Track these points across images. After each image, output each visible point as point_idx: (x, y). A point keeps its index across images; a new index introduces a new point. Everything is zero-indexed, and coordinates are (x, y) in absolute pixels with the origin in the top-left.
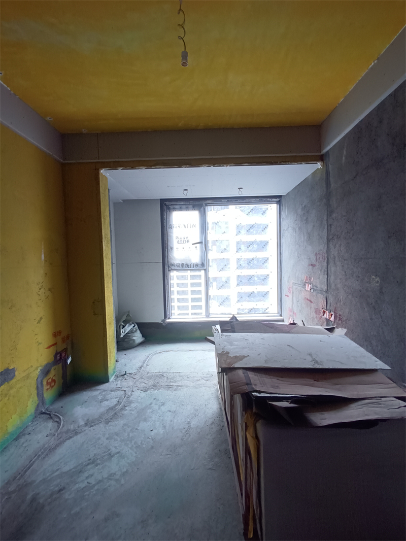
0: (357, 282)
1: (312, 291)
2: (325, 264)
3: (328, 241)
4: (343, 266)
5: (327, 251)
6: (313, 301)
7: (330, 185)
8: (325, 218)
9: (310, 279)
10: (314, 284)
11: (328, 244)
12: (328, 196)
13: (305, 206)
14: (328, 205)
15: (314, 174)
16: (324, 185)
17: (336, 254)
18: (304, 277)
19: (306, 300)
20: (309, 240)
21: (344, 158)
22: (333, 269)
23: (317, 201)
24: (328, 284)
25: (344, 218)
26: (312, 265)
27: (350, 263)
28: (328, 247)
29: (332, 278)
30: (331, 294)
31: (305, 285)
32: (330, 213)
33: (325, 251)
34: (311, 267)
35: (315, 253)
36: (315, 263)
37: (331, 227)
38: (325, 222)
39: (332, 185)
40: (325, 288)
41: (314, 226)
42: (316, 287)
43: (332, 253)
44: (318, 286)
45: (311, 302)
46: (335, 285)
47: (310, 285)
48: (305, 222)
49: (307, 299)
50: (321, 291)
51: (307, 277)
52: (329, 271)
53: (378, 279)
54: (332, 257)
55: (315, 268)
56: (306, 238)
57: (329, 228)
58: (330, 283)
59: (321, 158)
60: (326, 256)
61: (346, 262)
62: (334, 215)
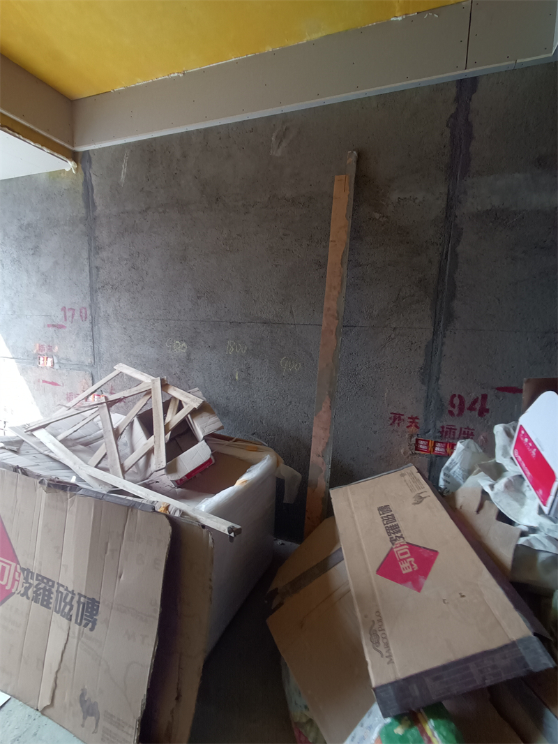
0: (151, 349)
1: (56, 366)
2: (87, 324)
3: (93, 291)
4: (125, 328)
5: (90, 306)
6: (59, 383)
7: (94, 206)
8: (85, 254)
9: (50, 348)
10: (61, 355)
11: (92, 295)
12: (90, 220)
13: (29, 225)
14: (91, 236)
15: (54, 176)
16: (81, 202)
17: (110, 311)
18: (33, 347)
19: (41, 383)
20: (43, 284)
21: (123, 177)
22: (104, 332)
23: (62, 223)
24: (96, 354)
25: (125, 262)
26: (54, 326)
27: (138, 325)
28: (92, 299)
29: (103, 346)
30: (102, 368)
31: (37, 357)
32: (95, 248)
33: (86, 304)
34: (52, 329)
35: (60, 307)
36: (61, 323)
37: (98, 270)
38: (86, 262)
39: (99, 208)
40: (89, 360)
41: (56, 263)
42: (67, 360)
43: (102, 309)
44: (74, 358)
45: (54, 384)
46: (111, 355)
47: (50, 360)
48: (31, 252)
49: (44, 381)
50: (80, 366)
51: (41, 347)
52: (96, 336)
53: (184, 344)
54: (102, 314)
55: (62, 330)
56: (34, 280)
57: (94, 271)
58: (99, 353)
59: (74, 156)
60: (89, 312)
61: (130, 323)
62: (104, 254)
